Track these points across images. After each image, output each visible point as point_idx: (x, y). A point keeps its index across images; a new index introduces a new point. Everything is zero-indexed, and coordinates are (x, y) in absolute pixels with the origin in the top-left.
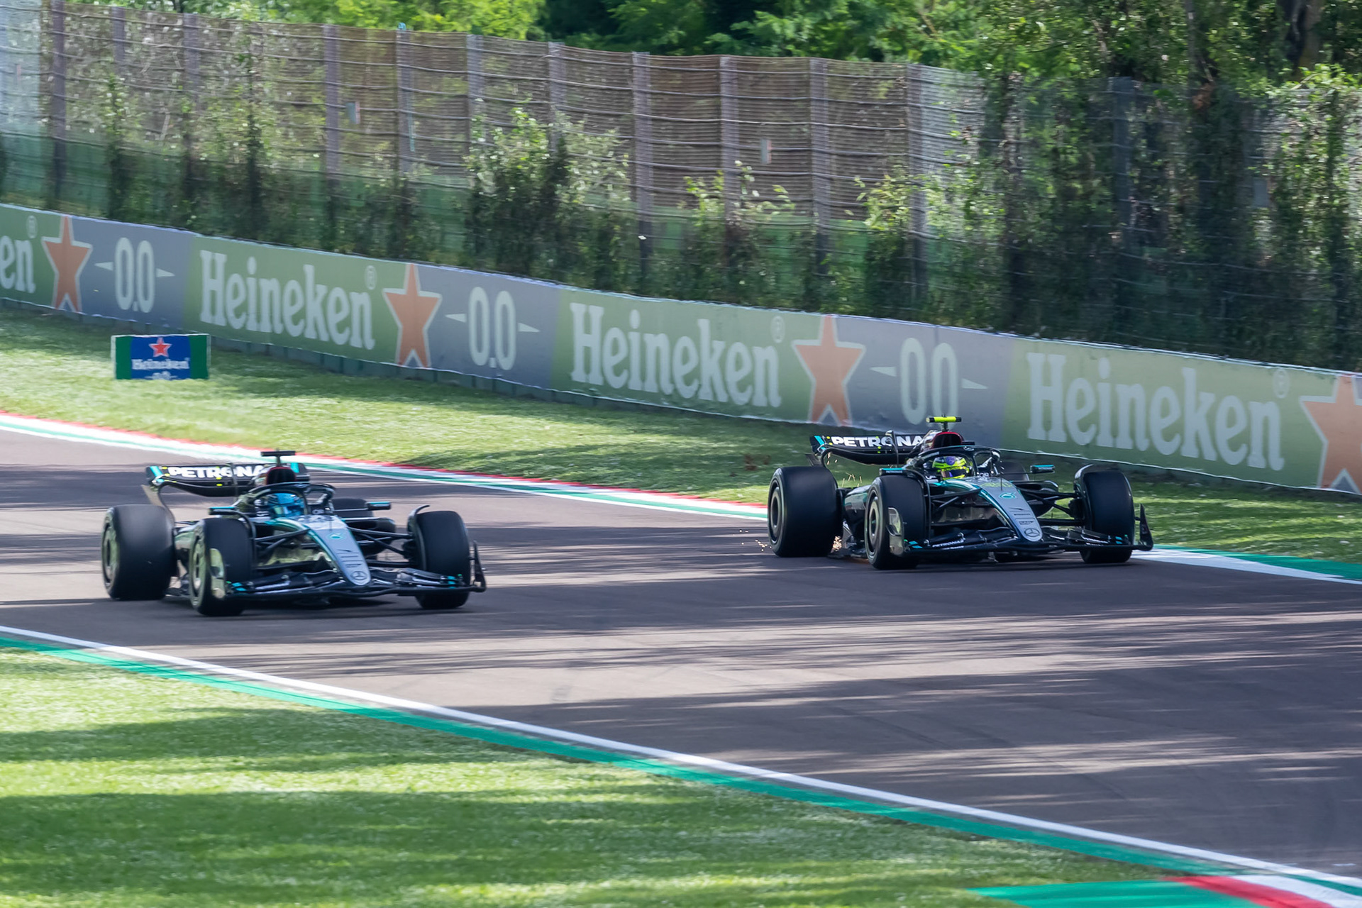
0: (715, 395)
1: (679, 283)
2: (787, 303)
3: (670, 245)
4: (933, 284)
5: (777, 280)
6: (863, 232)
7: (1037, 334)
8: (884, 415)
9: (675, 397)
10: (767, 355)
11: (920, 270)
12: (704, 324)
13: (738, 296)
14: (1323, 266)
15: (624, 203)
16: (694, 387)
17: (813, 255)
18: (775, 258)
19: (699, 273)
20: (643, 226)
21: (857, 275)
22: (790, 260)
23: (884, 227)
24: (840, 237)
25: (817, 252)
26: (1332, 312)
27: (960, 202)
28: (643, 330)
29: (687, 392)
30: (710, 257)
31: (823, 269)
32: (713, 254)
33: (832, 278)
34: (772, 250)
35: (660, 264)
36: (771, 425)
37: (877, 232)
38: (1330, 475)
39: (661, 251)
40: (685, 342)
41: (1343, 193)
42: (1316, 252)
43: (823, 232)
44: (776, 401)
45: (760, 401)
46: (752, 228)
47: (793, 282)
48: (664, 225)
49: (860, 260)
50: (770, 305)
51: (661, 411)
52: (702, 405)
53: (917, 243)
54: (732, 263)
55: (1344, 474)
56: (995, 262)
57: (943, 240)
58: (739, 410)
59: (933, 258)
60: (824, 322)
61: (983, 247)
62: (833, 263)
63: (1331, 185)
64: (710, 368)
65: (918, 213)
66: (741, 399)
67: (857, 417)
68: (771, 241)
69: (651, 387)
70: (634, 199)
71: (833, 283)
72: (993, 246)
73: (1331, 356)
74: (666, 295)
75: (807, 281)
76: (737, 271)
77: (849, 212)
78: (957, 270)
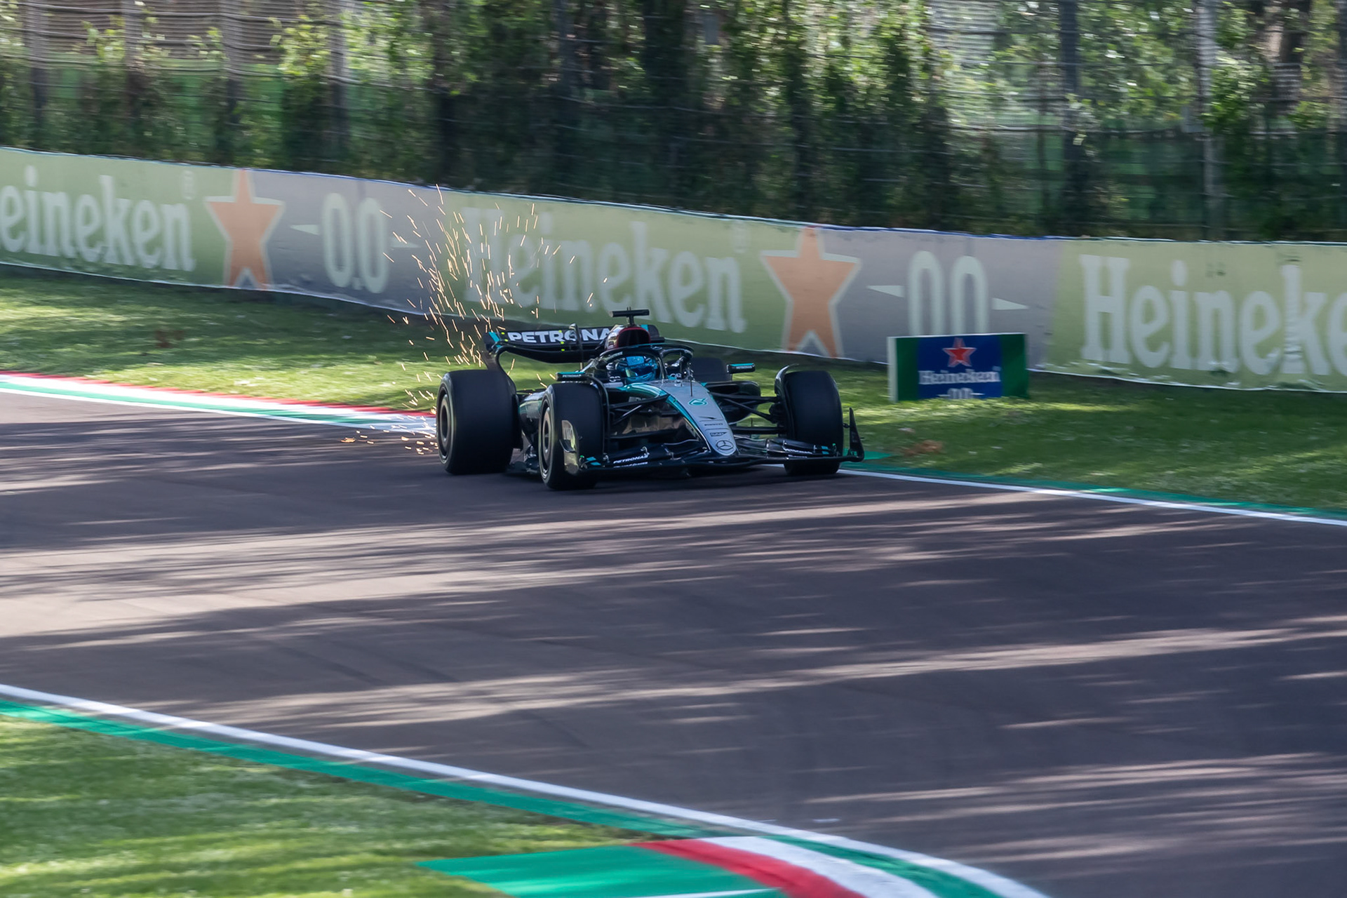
0: (121, 257)
1: (78, 136)
2: (196, 156)
3: (67, 93)
4: (356, 133)
5: (187, 131)
6: (279, 76)
7: (470, 187)
8: (306, 277)
9: (78, 261)
10: (176, 213)
11: (341, 116)
12: (107, 181)
13: (144, 148)
14: (781, 107)
15: (14, 49)
16: (98, 250)
17: (224, 104)
18: (182, 107)
19: (101, 126)
20: (36, 73)
21: (274, 124)
22: (197, 109)
23: (301, 72)
24: (254, 83)
25: (228, 100)
26: (791, 158)
27: (383, 43)
28: (39, 188)
29: (91, 255)
30: (109, 106)
31: (235, 119)
32: (115, 103)
33: (247, 128)
34: (179, 99)
35: (56, 114)
36: (183, 292)
37: (293, 77)
38: (796, 337)
39: (56, 100)
40: (87, 200)
41: (800, 28)
42: (773, 92)
43: (235, 78)
44: (188, 265)
45: (171, 264)
46: (155, 74)
47: (200, 133)
48: (59, 72)
49: (275, 108)
50: (179, 158)
51: (62, 277)
52: (107, 270)
53: (337, 89)
54: (136, 113)
55: (811, 336)
56: (423, 109)
57: (366, 85)
58: (146, 273)
59: (354, 104)
60: (237, 176)
61: (409, 92)
62: (248, 112)
63: (787, 19)
64: (115, 230)
65: (337, 56)
66: (149, 261)
67: (278, 280)
68: (178, 88)
69: (51, 250)
70: (26, 42)
71: (247, 133)
72: (419, 91)
73: (793, 206)
74: (64, 149)
75: (218, 132)
76: (140, 122)
77: (260, 56)
78: (382, 117)
